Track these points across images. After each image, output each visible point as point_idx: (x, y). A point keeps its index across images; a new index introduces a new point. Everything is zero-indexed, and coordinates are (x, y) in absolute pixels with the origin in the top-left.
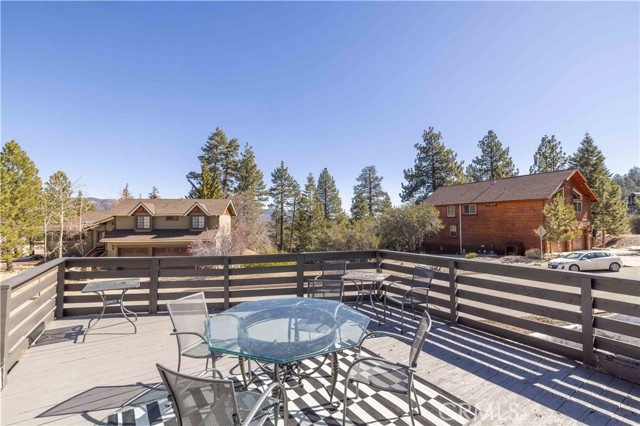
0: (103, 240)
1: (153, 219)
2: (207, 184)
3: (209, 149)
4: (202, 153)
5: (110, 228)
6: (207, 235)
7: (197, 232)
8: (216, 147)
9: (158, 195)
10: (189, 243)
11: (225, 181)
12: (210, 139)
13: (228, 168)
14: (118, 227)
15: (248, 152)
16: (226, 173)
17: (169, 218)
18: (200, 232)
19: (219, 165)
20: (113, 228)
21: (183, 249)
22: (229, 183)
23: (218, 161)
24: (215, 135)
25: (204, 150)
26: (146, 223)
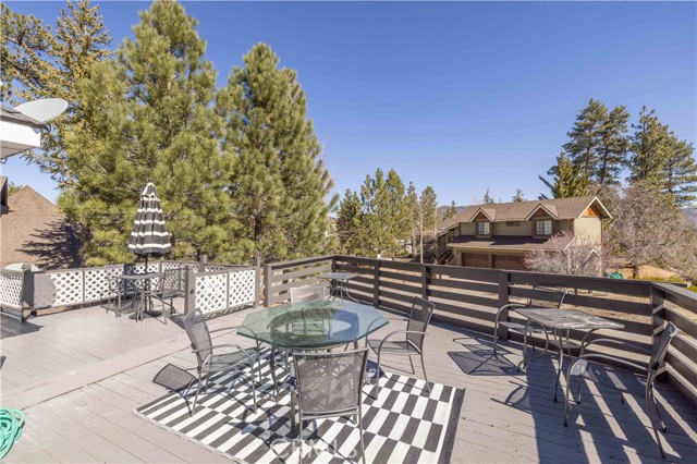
0: (449, 245)
1: (493, 225)
2: (565, 180)
3: (578, 132)
4: (569, 140)
5: (457, 234)
6: (554, 243)
7: (542, 239)
8: (589, 127)
9: (523, 198)
10: (526, 252)
11: (603, 170)
12: (580, 118)
13: (608, 152)
14: (463, 233)
15: (645, 120)
16: (605, 159)
17: (509, 223)
18: (546, 240)
19: (593, 150)
20: (458, 235)
21: (518, 259)
22: (611, 173)
23: (591, 145)
24: (588, 110)
25: (571, 135)
26: (487, 229)
